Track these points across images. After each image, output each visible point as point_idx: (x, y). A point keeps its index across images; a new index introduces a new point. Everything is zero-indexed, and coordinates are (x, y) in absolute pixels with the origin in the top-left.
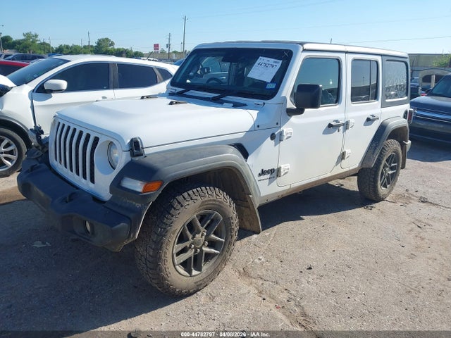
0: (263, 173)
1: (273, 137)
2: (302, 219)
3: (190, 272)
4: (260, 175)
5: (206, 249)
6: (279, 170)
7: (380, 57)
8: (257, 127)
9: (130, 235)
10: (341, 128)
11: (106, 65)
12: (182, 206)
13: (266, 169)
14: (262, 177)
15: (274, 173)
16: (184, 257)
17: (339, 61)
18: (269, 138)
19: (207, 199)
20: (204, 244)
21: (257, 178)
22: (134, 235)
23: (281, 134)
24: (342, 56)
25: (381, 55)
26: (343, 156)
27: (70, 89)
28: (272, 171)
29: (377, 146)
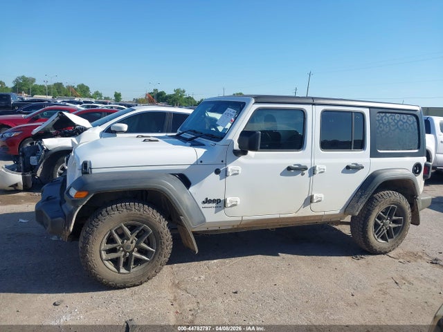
0: (207, 201)
1: (217, 172)
2: (278, 255)
3: (118, 269)
4: (204, 202)
5: (136, 254)
6: (225, 201)
7: (368, 110)
8: (200, 161)
9: (65, 228)
10: (306, 172)
11: (163, 114)
12: (108, 214)
13: (211, 198)
14: (206, 205)
15: (220, 204)
16: (113, 255)
17: (303, 113)
18: (214, 173)
19: (133, 212)
20: (133, 250)
21: (201, 205)
22: (68, 228)
23: (226, 170)
24: (307, 108)
25: (370, 108)
26: (310, 200)
27: (129, 131)
28: (218, 201)
29: (362, 195)
